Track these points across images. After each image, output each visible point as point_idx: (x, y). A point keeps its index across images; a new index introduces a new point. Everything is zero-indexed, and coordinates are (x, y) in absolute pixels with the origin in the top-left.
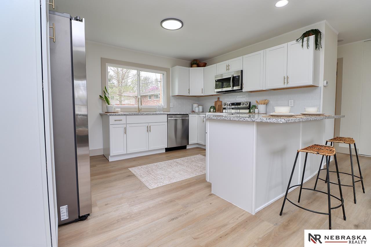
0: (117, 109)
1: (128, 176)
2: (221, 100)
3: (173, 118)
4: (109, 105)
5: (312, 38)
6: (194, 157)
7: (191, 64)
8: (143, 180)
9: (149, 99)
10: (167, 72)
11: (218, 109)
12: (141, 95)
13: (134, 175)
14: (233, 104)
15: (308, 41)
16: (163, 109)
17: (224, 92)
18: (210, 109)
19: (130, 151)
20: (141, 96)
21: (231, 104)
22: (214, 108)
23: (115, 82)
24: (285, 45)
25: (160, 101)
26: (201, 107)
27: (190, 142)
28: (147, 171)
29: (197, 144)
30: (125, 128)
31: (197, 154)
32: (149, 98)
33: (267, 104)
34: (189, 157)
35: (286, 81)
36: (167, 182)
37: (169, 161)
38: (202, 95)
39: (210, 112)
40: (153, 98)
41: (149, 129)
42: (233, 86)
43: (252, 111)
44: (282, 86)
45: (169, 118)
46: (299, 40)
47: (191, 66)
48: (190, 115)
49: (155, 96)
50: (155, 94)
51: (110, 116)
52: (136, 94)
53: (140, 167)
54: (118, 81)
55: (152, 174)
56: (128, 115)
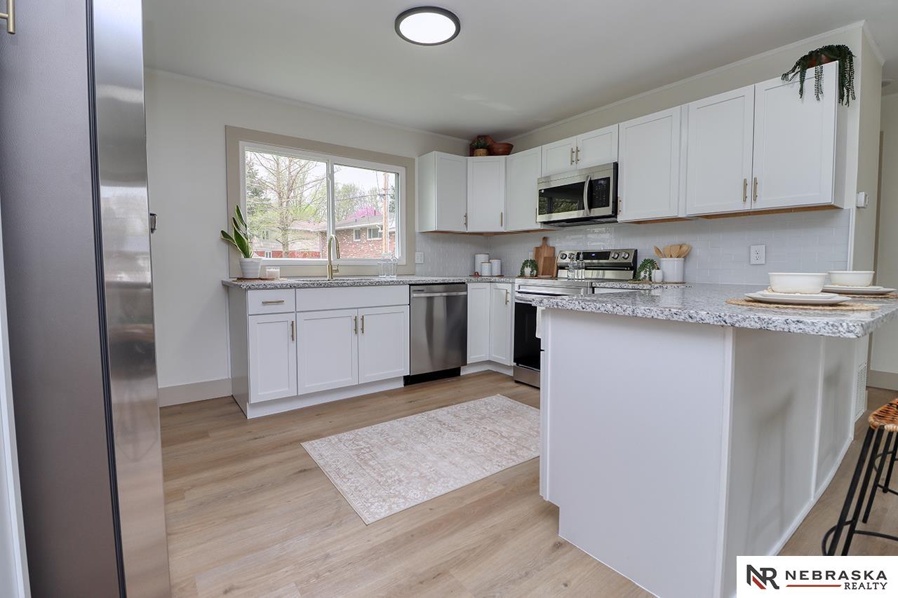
0: (272, 270)
1: (301, 471)
2: (551, 243)
3: (423, 295)
4: (247, 260)
5: (831, 70)
6: (486, 404)
7: (470, 148)
8: (344, 487)
9: (356, 238)
10: (406, 167)
11: (543, 268)
12: (337, 228)
13: (318, 468)
14: (587, 255)
15: (818, 77)
16: (397, 268)
17: (563, 223)
18: (523, 268)
19: (308, 387)
20: (337, 232)
21: (581, 256)
22: (533, 264)
23: (271, 196)
24: (747, 90)
25: (384, 244)
26: (496, 263)
27: (471, 358)
28: (354, 452)
29: (489, 362)
30: (292, 325)
31: (491, 392)
32: (356, 235)
33: (685, 257)
34: (471, 404)
35: (749, 194)
36: (417, 496)
37: (418, 417)
38: (502, 230)
39: (522, 275)
40: (366, 237)
41: (359, 326)
42: (590, 207)
43: (642, 274)
44: (738, 206)
45: (415, 295)
46: (790, 76)
47: (472, 153)
48: (470, 286)
49: (370, 230)
50: (371, 226)
51: (249, 292)
52: (324, 225)
53: (334, 438)
54: (279, 194)
55: (371, 463)
56: (301, 288)
